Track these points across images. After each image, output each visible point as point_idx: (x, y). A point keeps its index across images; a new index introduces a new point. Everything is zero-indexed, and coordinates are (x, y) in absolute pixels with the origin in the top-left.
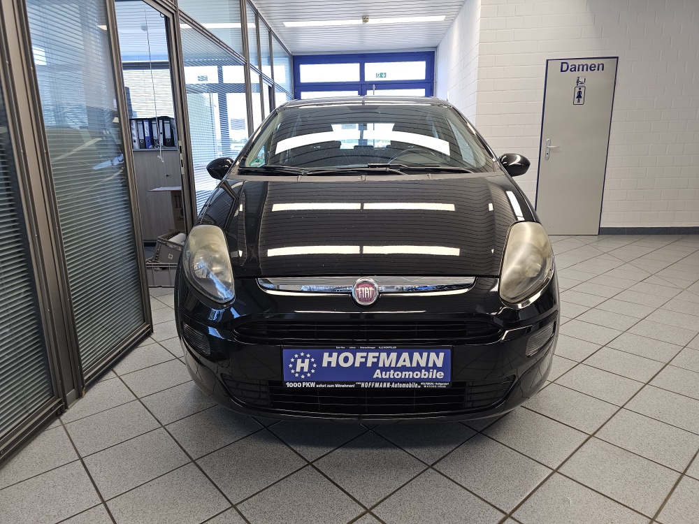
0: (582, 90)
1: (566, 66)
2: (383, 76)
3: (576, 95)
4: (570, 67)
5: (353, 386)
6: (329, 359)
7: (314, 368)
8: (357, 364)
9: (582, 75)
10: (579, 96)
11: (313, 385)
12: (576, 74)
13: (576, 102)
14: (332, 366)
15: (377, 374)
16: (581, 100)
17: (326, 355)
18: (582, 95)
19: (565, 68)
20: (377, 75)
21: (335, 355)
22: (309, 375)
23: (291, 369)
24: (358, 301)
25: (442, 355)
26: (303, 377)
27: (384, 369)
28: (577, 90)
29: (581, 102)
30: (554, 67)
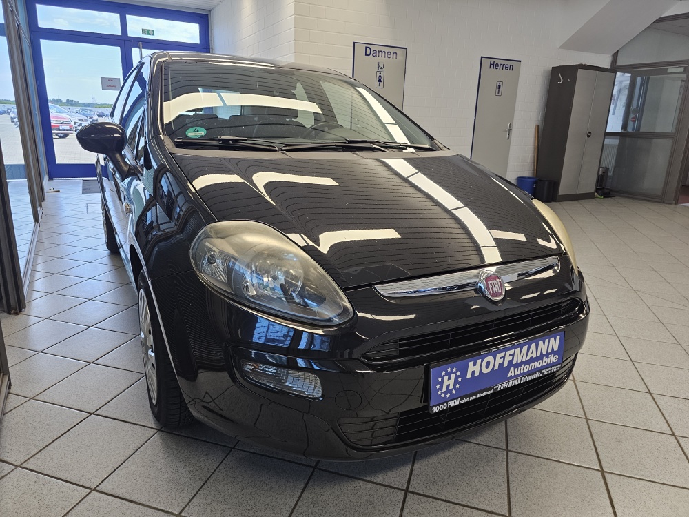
0: (382, 75)
1: (369, 50)
2: (151, 33)
3: (378, 80)
4: (372, 52)
5: (492, 391)
6: (475, 368)
7: (459, 383)
8: (496, 368)
9: (382, 59)
10: (380, 81)
11: (457, 402)
12: (377, 59)
13: (378, 86)
14: (475, 375)
15: (512, 372)
16: (381, 83)
17: (471, 364)
18: (382, 80)
19: (368, 53)
20: (144, 31)
21: (479, 362)
22: (454, 392)
23: (438, 389)
24: (489, 297)
25: (558, 338)
26: (448, 396)
27: (518, 365)
28: (378, 75)
29: (382, 86)
30: (360, 50)
